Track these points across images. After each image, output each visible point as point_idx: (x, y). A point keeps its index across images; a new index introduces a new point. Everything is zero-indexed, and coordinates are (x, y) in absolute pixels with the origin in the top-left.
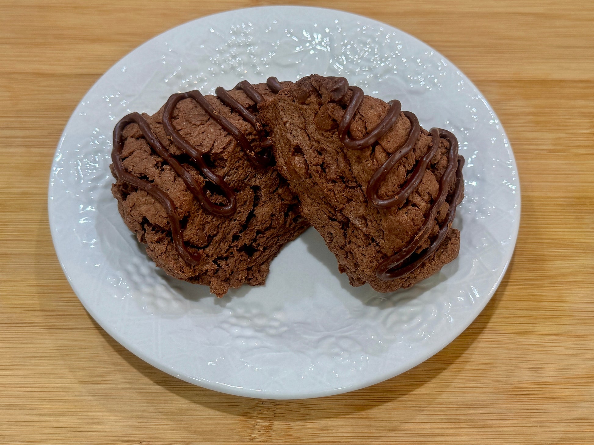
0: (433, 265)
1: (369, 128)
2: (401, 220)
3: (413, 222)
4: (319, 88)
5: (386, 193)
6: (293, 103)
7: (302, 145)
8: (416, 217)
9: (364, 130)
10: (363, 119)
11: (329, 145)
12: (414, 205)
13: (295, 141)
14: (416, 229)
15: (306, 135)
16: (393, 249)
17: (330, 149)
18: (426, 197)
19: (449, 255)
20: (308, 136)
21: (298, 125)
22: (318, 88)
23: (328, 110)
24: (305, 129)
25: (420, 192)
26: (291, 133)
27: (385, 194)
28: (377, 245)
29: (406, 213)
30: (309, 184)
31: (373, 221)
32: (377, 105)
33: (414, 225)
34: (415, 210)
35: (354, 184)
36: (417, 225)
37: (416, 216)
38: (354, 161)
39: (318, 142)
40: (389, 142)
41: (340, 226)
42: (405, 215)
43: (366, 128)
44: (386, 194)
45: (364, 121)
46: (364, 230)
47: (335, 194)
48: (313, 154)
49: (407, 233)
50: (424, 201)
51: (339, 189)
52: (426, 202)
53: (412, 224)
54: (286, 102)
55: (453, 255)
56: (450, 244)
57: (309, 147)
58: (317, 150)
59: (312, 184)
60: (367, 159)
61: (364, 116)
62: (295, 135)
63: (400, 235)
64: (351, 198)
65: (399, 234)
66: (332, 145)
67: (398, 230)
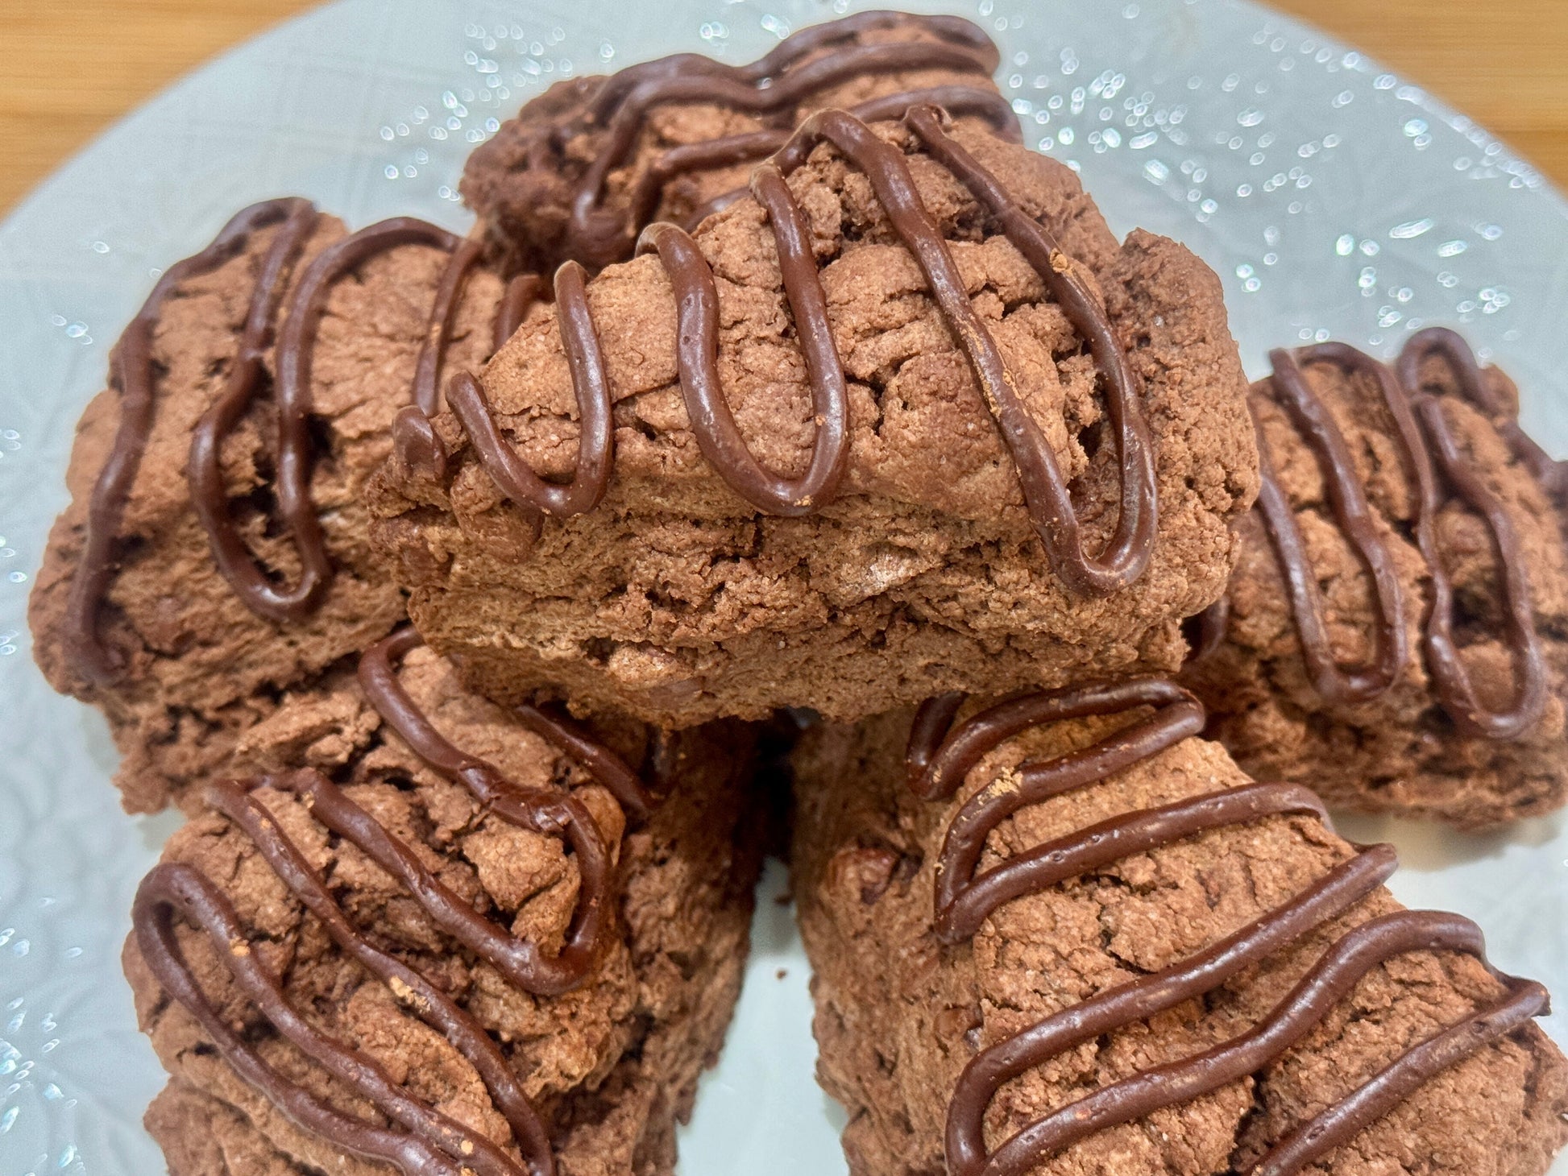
0: (1189, 376)
1: (570, 405)
2: (913, 438)
3: (942, 398)
4: (408, 500)
5: (797, 447)
6: (449, 595)
7: (580, 631)
8: (932, 379)
9: (568, 426)
10: (535, 412)
11: (596, 552)
12: (896, 365)
13: (563, 645)
14: (969, 398)
15: (553, 606)
16: (1008, 508)
17: (609, 555)
18: (899, 311)
19: (1186, 305)
20: (558, 598)
21: (516, 612)
22: (406, 506)
23: (466, 508)
24: (536, 602)
25: (867, 326)
26: (541, 643)
27: (798, 453)
28: (995, 544)
29: (905, 406)
30: (717, 664)
31: (893, 526)
32: (524, 343)
33: (953, 398)
34: (909, 370)
35: (751, 530)
36: (957, 388)
37: (927, 379)
38: (659, 500)
39: (581, 580)
40: (644, 360)
41: (905, 630)
42: (907, 415)
43: (566, 416)
44: (804, 448)
45: (544, 412)
46: (922, 566)
47: (761, 605)
48: (610, 612)
49: (965, 435)
50: (908, 326)
51: (746, 584)
52: (914, 319)
53: (944, 404)
54: (444, 612)
55: (1192, 293)
56: (1151, 282)
57: (589, 614)
58: (609, 595)
59: (720, 657)
60: (659, 459)
61: (526, 405)
62: (549, 635)
63: (965, 462)
64: (793, 562)
65: (959, 465)
66: (600, 544)
67: (944, 462)
